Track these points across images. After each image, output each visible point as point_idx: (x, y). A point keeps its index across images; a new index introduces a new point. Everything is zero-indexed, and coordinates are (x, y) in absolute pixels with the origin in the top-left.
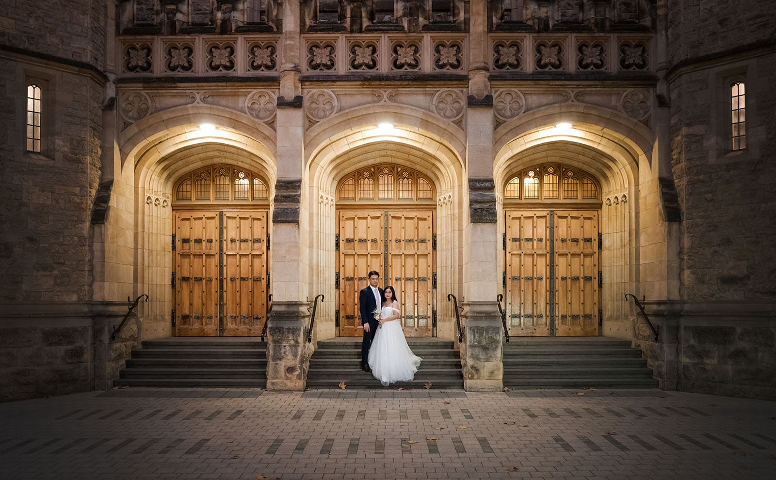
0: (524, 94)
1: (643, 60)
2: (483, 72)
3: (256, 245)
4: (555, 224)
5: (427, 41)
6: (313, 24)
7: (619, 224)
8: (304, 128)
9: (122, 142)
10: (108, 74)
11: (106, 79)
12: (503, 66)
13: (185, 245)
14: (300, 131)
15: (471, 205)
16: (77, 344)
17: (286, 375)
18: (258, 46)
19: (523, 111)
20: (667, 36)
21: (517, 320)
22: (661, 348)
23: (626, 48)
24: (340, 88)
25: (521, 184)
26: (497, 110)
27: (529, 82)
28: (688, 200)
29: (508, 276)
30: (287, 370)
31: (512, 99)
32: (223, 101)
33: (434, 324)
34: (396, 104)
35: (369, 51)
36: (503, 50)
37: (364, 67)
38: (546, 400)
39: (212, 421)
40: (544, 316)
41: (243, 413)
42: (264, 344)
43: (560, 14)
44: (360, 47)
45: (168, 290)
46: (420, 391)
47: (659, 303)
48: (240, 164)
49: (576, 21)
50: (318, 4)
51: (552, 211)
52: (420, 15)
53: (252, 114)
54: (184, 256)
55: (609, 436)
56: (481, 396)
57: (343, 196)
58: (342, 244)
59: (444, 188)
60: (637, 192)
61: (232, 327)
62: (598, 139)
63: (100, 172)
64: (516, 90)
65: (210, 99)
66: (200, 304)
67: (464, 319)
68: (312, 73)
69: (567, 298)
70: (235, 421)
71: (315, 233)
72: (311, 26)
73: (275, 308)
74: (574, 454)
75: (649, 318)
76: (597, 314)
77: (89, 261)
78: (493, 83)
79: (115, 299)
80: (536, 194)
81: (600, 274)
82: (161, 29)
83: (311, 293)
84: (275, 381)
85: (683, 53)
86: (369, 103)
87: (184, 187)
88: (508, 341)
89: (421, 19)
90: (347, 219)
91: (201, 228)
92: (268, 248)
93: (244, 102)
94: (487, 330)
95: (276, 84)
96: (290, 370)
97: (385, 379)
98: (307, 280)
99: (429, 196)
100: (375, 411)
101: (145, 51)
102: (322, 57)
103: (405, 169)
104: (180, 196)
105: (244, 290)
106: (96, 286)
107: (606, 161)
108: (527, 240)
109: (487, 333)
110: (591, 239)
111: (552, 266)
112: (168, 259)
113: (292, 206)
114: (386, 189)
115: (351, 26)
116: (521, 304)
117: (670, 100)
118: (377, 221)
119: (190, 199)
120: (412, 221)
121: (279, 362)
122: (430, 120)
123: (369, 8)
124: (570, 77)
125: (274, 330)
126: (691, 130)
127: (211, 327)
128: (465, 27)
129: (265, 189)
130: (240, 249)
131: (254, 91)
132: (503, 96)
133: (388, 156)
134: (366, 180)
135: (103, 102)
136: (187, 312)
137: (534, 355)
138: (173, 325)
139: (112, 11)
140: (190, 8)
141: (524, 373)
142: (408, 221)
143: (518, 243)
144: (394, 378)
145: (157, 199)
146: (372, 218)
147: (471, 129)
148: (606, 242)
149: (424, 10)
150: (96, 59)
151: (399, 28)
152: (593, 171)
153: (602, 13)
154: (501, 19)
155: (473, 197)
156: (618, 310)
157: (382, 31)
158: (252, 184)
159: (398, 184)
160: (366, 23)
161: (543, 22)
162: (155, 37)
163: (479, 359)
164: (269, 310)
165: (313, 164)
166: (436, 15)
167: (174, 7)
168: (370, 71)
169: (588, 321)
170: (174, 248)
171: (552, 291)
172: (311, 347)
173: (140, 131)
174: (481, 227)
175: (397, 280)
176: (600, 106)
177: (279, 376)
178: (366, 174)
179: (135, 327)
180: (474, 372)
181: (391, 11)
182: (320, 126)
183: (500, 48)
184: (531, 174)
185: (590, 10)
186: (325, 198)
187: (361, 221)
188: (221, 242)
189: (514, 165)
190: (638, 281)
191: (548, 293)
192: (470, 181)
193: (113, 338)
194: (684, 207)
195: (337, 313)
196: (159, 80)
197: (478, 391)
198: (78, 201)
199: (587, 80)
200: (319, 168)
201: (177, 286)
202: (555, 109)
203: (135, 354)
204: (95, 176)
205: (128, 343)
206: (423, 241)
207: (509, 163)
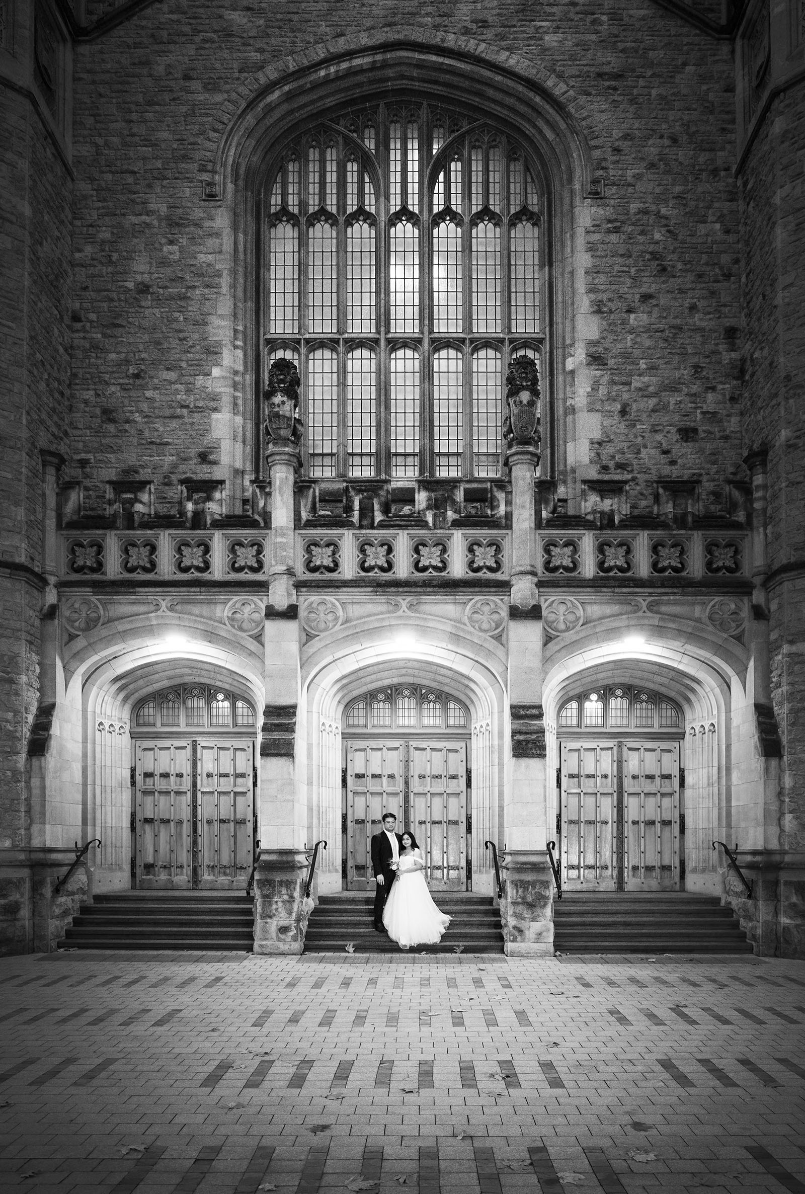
0: (582, 603)
1: (735, 563)
2: (529, 577)
3: (240, 780)
4: (625, 757)
5: (458, 540)
6: (311, 518)
7: (705, 757)
8: (300, 642)
9: (66, 659)
10: (48, 577)
11: (45, 582)
12: (555, 569)
13: (147, 779)
14: (294, 647)
15: (512, 736)
16: (11, 898)
17: (277, 936)
18: (241, 544)
19: (580, 624)
20: (766, 535)
21: (575, 872)
22: (756, 906)
23: (714, 548)
24: (345, 595)
25: (581, 709)
26: (546, 622)
27: (588, 589)
28: (790, 732)
29: (564, 819)
30: (280, 930)
31: (567, 609)
32: (196, 610)
33: (469, 877)
34: (418, 615)
35: (383, 550)
36: (555, 551)
37: (376, 570)
38: (606, 966)
39: (185, 989)
40: (610, 868)
41: (224, 980)
42: (250, 899)
43: (629, 506)
44: (371, 545)
45: (126, 834)
46: (448, 955)
47: (754, 853)
48: (219, 684)
49: (650, 515)
50: (317, 494)
51: (621, 742)
52: (448, 508)
53: (233, 626)
54: (145, 793)
55: (677, 1010)
56: (526, 962)
57: (351, 722)
58: (350, 780)
59: (480, 714)
60: (728, 720)
61: (208, 878)
62: (678, 657)
63: (38, 694)
64: (572, 598)
65: (178, 607)
66: (168, 851)
67: (505, 871)
68: (310, 576)
69: (639, 846)
70: (213, 989)
71: (315, 768)
72: (308, 521)
73: (264, 857)
74: (630, 1028)
75: (742, 870)
76: (677, 864)
77: (26, 800)
78: (541, 590)
79: (59, 845)
80: (600, 721)
81: (682, 817)
82: (115, 522)
83: (310, 839)
84: (264, 943)
85: (784, 557)
86: (382, 613)
87: (146, 710)
88: (560, 897)
89: (450, 513)
90: (356, 750)
91: (168, 760)
92: (255, 784)
93: (223, 611)
94: (533, 884)
95: (264, 589)
96: (284, 930)
97: (404, 941)
98: (305, 823)
99: (462, 723)
100: (390, 979)
101: (95, 548)
102: (322, 558)
103: (431, 690)
104: (141, 722)
105: (225, 835)
106: (35, 828)
107: (689, 682)
108: (588, 776)
109: (534, 888)
110: (670, 775)
111: (620, 808)
112: (125, 797)
113: (286, 736)
114: (406, 714)
115: (360, 521)
116: (580, 852)
117: (769, 611)
118: (395, 753)
119: (154, 725)
120: (439, 753)
121: (269, 920)
122: (462, 634)
123: (383, 499)
124: (640, 583)
125: (262, 883)
126: (794, 649)
127: (183, 878)
128: (507, 523)
129: (250, 714)
130: (218, 785)
131: (236, 598)
132: (555, 605)
133: (410, 675)
134: (381, 703)
135: (41, 610)
136: (150, 860)
137: (596, 913)
138: (133, 875)
139: (52, 501)
140: (152, 497)
141: (582, 935)
142: (434, 753)
143: (576, 780)
144: (415, 941)
145: (112, 725)
146: (389, 749)
147: (513, 645)
148: (689, 780)
149: (454, 502)
150: (32, 559)
151: (421, 523)
152: (672, 694)
153: (683, 506)
154: (553, 512)
155: (515, 726)
156: (704, 861)
157: (400, 527)
158: (234, 707)
159: (421, 708)
160: (379, 517)
161: (606, 517)
162: (108, 532)
163: (523, 919)
164: (256, 859)
165: (312, 685)
166: (470, 506)
167: (131, 496)
168: (384, 574)
169: (667, 873)
170: (133, 783)
171: (620, 838)
172: (310, 904)
173: (90, 645)
174: (525, 762)
175: (420, 823)
176: (678, 617)
177: (269, 936)
178: (381, 697)
179: (84, 878)
180: (517, 934)
181: (412, 501)
182: (320, 640)
183: (552, 548)
184: (594, 697)
185: (667, 502)
186: (327, 726)
187: (374, 752)
188: (194, 776)
189: (571, 686)
190: (729, 826)
191: (615, 840)
192: (512, 707)
193: (57, 891)
194: (784, 739)
195: (344, 862)
196: (113, 583)
197: (521, 956)
198: (11, 728)
199: (663, 586)
200: (320, 689)
201: (138, 829)
202: (623, 621)
203: (84, 910)
204: (31, 699)
205: (76, 897)
206: (454, 777)
207: (565, 684)
